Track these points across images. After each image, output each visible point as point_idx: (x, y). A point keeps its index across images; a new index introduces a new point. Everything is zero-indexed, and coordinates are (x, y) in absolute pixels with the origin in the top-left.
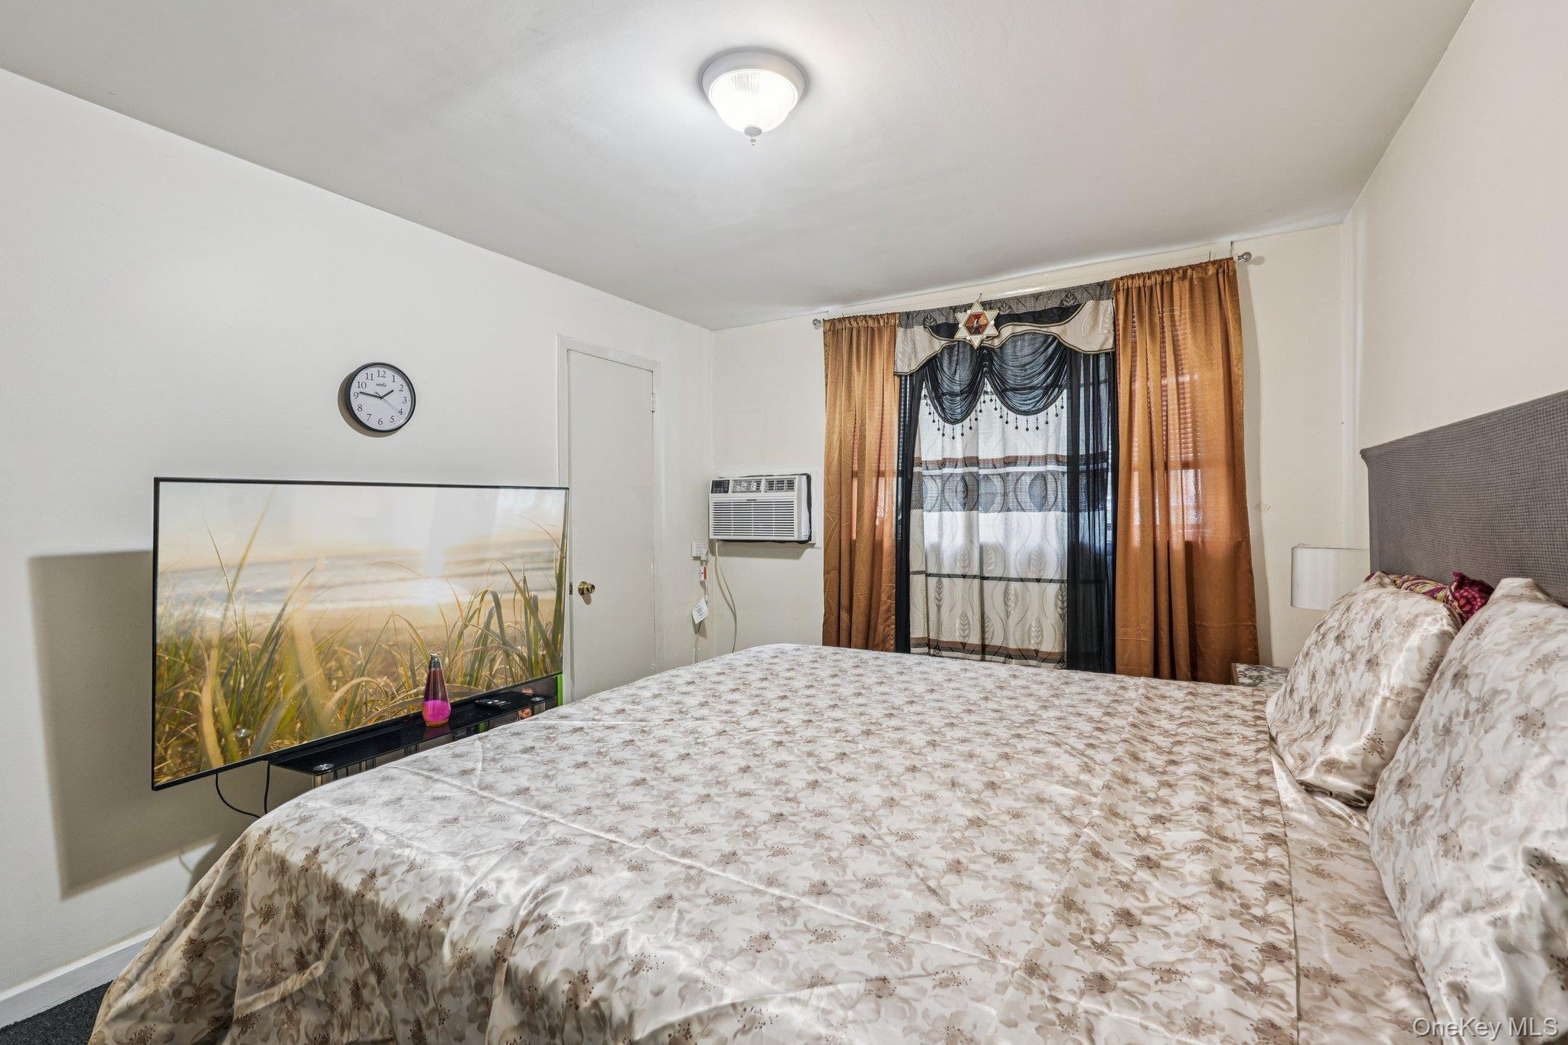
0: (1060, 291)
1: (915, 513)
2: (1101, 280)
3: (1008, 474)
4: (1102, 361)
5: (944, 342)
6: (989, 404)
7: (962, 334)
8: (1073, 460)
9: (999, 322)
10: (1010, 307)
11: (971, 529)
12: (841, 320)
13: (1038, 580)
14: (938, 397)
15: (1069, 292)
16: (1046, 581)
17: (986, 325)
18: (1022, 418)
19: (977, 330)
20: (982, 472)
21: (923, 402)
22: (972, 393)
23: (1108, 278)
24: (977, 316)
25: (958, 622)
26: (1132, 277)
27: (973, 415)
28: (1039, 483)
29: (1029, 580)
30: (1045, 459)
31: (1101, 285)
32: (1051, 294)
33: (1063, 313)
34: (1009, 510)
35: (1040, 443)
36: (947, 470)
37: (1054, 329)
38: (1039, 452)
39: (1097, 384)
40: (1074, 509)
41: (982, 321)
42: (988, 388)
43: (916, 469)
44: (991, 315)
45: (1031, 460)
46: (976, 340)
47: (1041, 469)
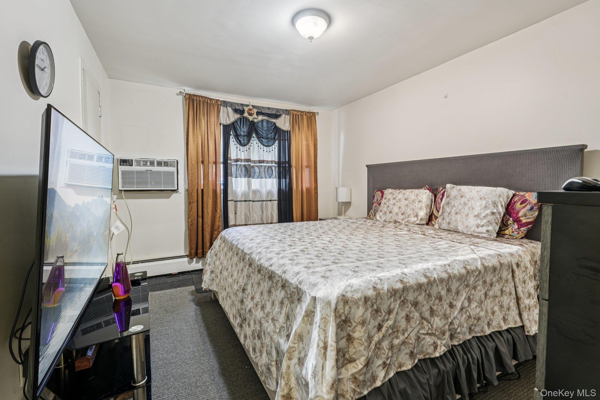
0: (276, 109)
1: (229, 178)
2: (286, 109)
3: (261, 166)
4: (286, 133)
5: (239, 116)
6: (254, 141)
7: (246, 115)
8: (279, 163)
9: (258, 114)
10: (261, 110)
11: (249, 184)
12: (194, 95)
13: (270, 201)
14: (237, 136)
15: (278, 110)
16: (274, 200)
17: (254, 114)
18: (265, 148)
19: (251, 115)
20: (252, 164)
21: (231, 137)
22: (249, 136)
23: (288, 109)
24: (251, 110)
25: (243, 217)
26: (294, 110)
27: (249, 144)
28: (270, 169)
29: (268, 201)
30: (272, 162)
31: (286, 110)
32: (273, 109)
33: (277, 116)
34: (262, 178)
35: (270, 156)
36: (239, 163)
37: (274, 120)
38: (270, 160)
39: (285, 140)
40: (279, 178)
41: (253, 112)
42: (254, 135)
43: (229, 161)
44: (255, 111)
45: (267, 162)
46: (251, 118)
47: (270, 165)
